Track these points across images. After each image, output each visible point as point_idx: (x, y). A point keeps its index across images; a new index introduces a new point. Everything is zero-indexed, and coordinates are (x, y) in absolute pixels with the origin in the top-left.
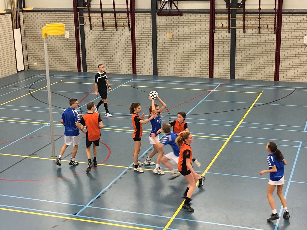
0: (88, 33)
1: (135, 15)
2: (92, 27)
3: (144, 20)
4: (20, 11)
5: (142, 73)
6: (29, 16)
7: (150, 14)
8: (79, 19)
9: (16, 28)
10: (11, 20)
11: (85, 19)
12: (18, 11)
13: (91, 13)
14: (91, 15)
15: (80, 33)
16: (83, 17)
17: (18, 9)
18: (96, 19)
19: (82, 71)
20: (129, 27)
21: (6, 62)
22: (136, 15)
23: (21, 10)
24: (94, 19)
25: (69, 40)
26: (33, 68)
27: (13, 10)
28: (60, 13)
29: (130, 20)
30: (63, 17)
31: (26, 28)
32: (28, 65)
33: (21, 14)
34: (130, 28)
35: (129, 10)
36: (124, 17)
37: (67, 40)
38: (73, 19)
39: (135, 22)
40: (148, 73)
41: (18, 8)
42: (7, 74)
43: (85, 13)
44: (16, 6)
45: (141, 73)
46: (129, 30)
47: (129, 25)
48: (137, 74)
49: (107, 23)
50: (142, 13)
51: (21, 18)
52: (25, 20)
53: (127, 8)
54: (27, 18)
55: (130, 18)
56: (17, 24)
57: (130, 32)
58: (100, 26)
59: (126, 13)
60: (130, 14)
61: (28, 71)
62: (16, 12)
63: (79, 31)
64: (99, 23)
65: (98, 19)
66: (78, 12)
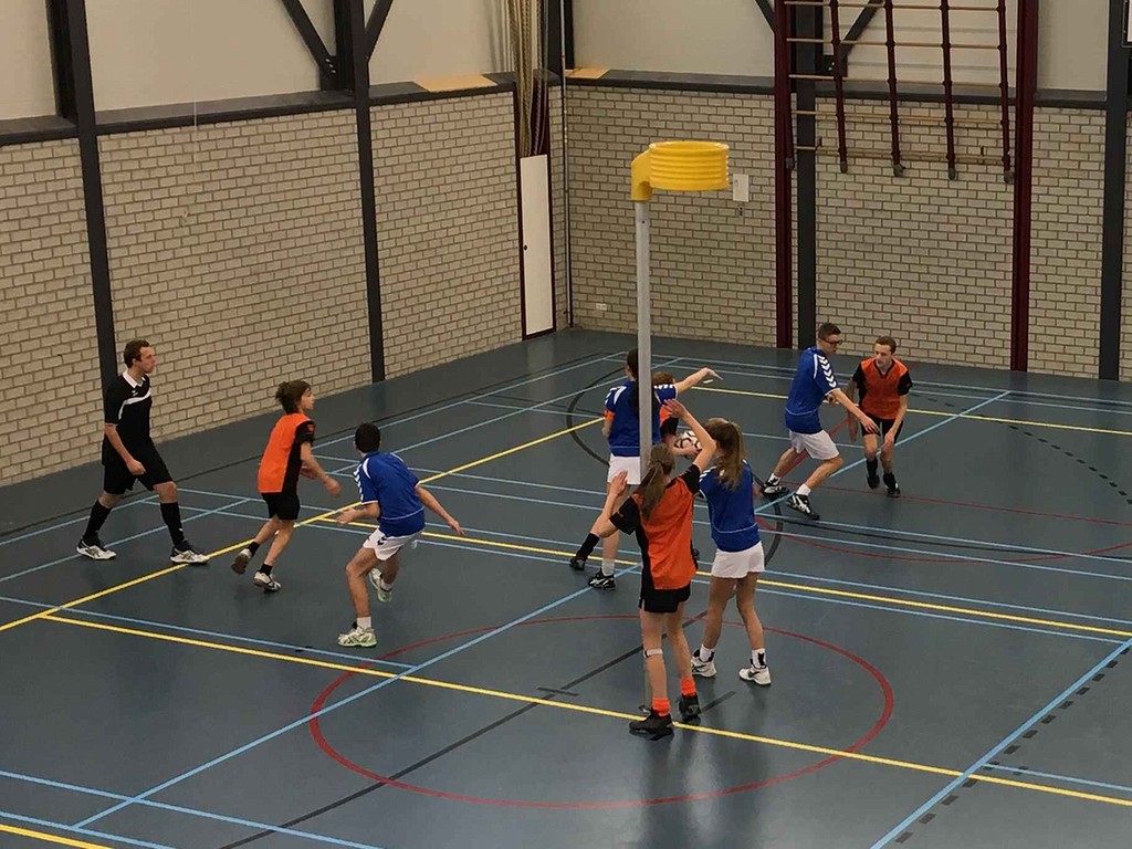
0: (831, 185)
1: (1035, 118)
2: (850, 161)
3: (1074, 138)
4: (552, 84)
5: (1051, 368)
6: (586, 104)
7: (1101, 116)
8: (794, 123)
9: (532, 155)
10: (512, 118)
11: (822, 125)
12: (543, 82)
13: (847, 101)
14: (846, 109)
15: (794, 183)
16: (814, 116)
17: (543, 72)
18: (869, 128)
19: (795, 348)
20: (1007, 167)
21: (478, 295)
22: (1040, 116)
23: (554, 76)
24: (858, 127)
25: (748, 214)
26: (590, 324)
27: (525, 76)
28: (716, 97)
29: (1012, 135)
30: (730, 111)
31: (572, 152)
32: (570, 313)
33: (555, 94)
34: (1012, 169)
35: (1012, 95)
36: (987, 121)
37: (741, 209)
38: (772, 122)
39: (1035, 145)
40: (1079, 368)
41: (546, 70)
42: (479, 345)
43: (823, 99)
44: (535, 63)
45: (1048, 365)
46: (1007, 182)
47: (1006, 159)
48: (1029, 370)
49: (916, 147)
50: (1066, 111)
51: (552, 112)
52: (571, 119)
53: (1004, 84)
54: (577, 111)
55: (1012, 126)
56: (534, 136)
57: (1011, 188)
58: (882, 158)
59: (994, 107)
60: (1012, 109)
61: (569, 332)
62: (536, 88)
63: (794, 175)
64: (878, 145)
65: (876, 128)
66: (794, 96)
